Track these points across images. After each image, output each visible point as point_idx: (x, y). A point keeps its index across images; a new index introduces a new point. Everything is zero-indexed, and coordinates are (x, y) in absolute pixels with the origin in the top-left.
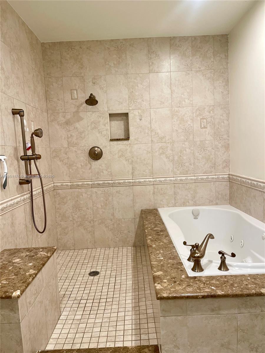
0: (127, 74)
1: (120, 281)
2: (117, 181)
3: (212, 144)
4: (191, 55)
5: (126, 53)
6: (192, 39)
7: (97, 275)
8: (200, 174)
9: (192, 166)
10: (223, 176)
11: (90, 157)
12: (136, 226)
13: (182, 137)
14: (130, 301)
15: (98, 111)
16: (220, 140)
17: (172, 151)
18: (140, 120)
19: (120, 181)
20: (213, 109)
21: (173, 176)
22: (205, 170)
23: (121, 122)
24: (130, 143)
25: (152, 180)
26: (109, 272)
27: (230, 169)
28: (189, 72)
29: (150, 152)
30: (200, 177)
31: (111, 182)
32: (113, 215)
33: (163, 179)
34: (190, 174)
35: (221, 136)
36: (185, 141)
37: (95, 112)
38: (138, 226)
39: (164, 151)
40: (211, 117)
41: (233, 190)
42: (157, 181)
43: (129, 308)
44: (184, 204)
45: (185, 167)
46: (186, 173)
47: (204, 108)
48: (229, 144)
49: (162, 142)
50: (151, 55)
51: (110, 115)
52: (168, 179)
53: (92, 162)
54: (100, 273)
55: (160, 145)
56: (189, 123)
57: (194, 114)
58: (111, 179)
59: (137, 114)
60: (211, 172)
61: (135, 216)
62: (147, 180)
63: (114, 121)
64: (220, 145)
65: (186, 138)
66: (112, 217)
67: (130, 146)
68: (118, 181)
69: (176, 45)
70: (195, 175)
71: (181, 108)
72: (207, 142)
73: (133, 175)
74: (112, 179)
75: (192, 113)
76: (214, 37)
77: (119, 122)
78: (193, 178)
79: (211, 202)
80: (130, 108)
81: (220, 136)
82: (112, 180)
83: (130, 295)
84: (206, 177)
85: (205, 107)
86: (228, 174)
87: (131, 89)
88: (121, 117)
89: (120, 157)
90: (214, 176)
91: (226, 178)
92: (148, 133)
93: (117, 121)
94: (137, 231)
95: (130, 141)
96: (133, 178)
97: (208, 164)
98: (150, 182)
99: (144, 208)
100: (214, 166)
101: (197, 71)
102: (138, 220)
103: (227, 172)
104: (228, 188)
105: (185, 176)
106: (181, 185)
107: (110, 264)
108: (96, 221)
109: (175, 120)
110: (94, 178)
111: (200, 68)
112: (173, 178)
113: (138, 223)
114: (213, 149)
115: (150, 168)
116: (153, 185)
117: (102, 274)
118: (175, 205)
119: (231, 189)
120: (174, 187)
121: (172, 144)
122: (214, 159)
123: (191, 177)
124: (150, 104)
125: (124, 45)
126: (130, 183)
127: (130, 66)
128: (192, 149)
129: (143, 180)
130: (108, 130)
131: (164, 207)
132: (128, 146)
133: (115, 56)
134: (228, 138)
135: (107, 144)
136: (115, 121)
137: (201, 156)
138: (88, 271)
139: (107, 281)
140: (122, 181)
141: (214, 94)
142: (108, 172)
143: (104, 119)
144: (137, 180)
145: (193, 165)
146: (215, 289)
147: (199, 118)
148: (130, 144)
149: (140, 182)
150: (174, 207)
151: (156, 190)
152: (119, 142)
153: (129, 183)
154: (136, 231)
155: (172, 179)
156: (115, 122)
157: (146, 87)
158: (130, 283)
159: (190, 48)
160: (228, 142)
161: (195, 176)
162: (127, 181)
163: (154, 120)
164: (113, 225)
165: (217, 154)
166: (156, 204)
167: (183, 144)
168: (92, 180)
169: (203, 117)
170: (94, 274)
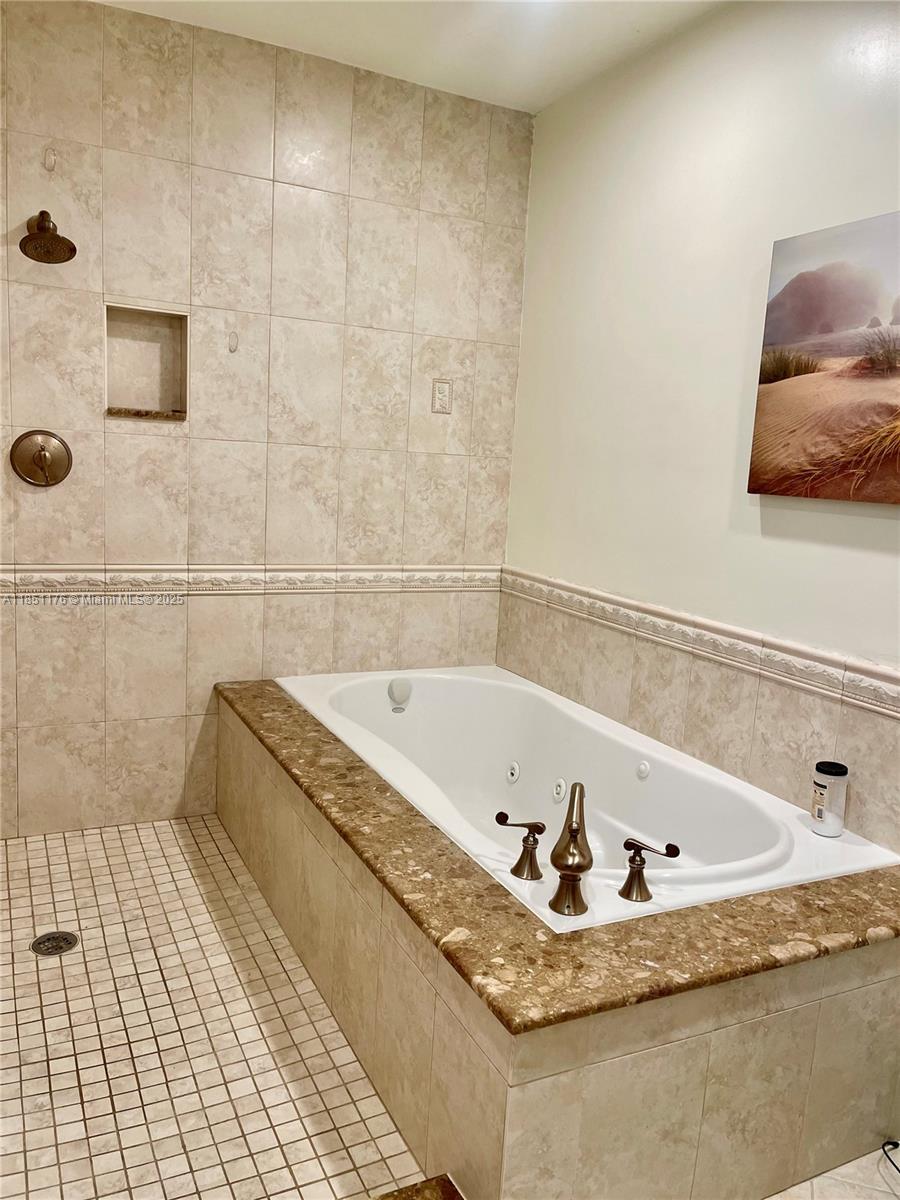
0: (191, 163)
1: (176, 960)
2: (125, 576)
3: (462, 467)
4: (420, 155)
5: (191, 81)
6: (426, 98)
7: (70, 949)
8: (418, 564)
9: (397, 538)
10: (484, 574)
11: (13, 475)
12: (192, 746)
13: (374, 436)
14: (252, 1033)
15: (61, 288)
16: (486, 458)
17: (337, 478)
18: (231, 351)
19: (140, 576)
20: (472, 354)
21: (334, 567)
22: (434, 552)
23: (153, 344)
24: (187, 431)
25: (260, 576)
26: (115, 931)
27: (504, 552)
28: (409, 210)
29: (260, 475)
30: (418, 575)
31: (100, 577)
32: (102, 704)
33: (301, 576)
34: (389, 564)
35: (490, 446)
36: (380, 450)
37: (48, 288)
38: (197, 747)
39: (310, 476)
40: (465, 379)
41: (515, 619)
42: (278, 582)
43: (260, 1059)
44: (363, 665)
45: (376, 539)
46: (376, 558)
47: (447, 347)
48: (507, 475)
49: (305, 441)
50: (284, 113)
51: (113, 313)
52: (318, 575)
53: (25, 492)
54: (79, 938)
55: (300, 452)
56: (397, 388)
57: (416, 361)
58: (103, 567)
59: (221, 326)
60: (452, 560)
61: (189, 707)
62: (245, 576)
63: (120, 337)
64: (484, 474)
65: (386, 438)
66: (98, 715)
67: (186, 445)
68: (132, 575)
69: (374, 102)
70: (405, 567)
71: (375, 332)
72: (447, 460)
73: (192, 555)
74: (108, 567)
75: (408, 357)
76: (492, 109)
77: (144, 344)
78: (398, 575)
79: (445, 658)
80: (196, 301)
81: (488, 446)
82: (105, 571)
83: (241, 1007)
84: (437, 574)
85: (451, 341)
86: (499, 567)
87: (204, 227)
88: (149, 324)
89: (144, 481)
90: (459, 575)
91: (494, 581)
92: (256, 405)
93: (134, 338)
94: (192, 763)
95: (185, 423)
96: (191, 567)
97: (446, 534)
98: (254, 582)
99: (225, 676)
100: (462, 540)
101: (435, 215)
102: (199, 721)
103: (496, 562)
104: (497, 611)
105: (372, 570)
106: (357, 598)
107: (107, 899)
108: (26, 732)
109: (355, 373)
110: (27, 558)
111: (443, 206)
112: (334, 574)
113: (198, 732)
114: (461, 483)
115: (256, 532)
116: (265, 594)
117: (91, 938)
118: (333, 668)
119: (507, 615)
120: (337, 603)
121: (337, 455)
122: (463, 517)
123: (393, 575)
124: (269, 296)
125: (184, 46)
126: (177, 583)
127: (205, 135)
128: (402, 478)
129: (227, 576)
130: (100, 371)
131: (296, 675)
132: (177, 441)
133: (147, 81)
134: (507, 455)
135: (91, 426)
136: (124, 338)
137: (425, 506)
138: (25, 936)
139: (124, 968)
140: (148, 577)
141: (478, 304)
142: (92, 537)
143: (84, 324)
144: (207, 576)
145: (399, 532)
146: (657, 966)
147: (428, 378)
148: (186, 436)
149: (215, 583)
150: (329, 672)
151: (272, 614)
152: (144, 425)
153: (174, 584)
154: (189, 762)
155: (332, 575)
156: (127, 341)
157: (261, 231)
158: (220, 960)
159: (418, 128)
160: (507, 468)
161: (403, 570)
162: (166, 576)
163: (281, 360)
164: (102, 742)
165: (473, 503)
166: (270, 663)
167: (372, 459)
168: (17, 567)
169: (442, 374)
170: (56, 944)
